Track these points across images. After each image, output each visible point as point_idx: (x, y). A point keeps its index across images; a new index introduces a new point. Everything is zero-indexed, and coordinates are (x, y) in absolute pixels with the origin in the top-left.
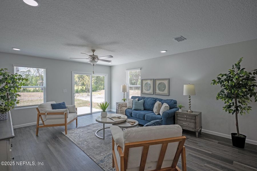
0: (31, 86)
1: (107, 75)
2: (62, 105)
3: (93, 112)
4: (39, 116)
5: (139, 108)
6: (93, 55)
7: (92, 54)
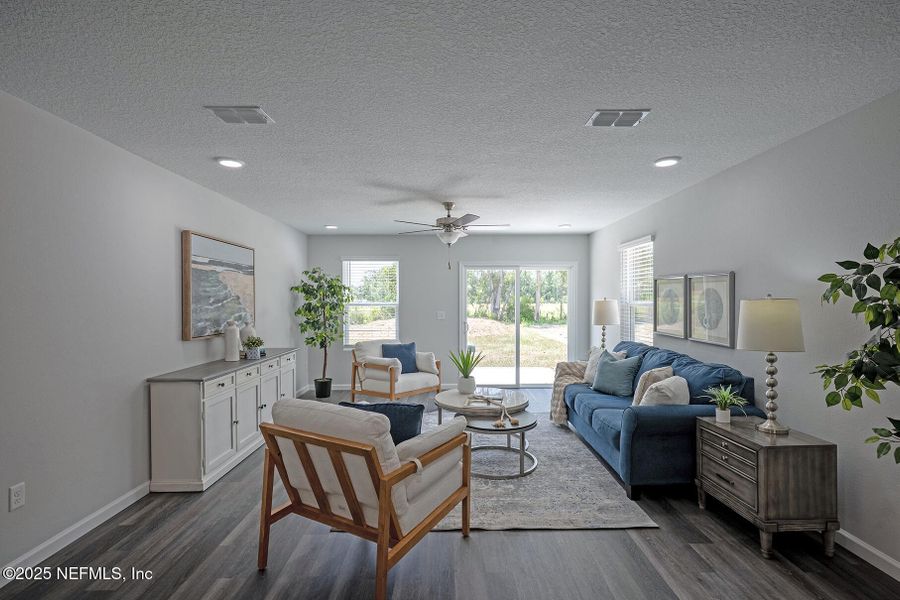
0: (369, 303)
1: (575, 265)
2: (405, 351)
3: (521, 382)
4: (356, 368)
5: (608, 386)
6: (449, 216)
7: (444, 214)
